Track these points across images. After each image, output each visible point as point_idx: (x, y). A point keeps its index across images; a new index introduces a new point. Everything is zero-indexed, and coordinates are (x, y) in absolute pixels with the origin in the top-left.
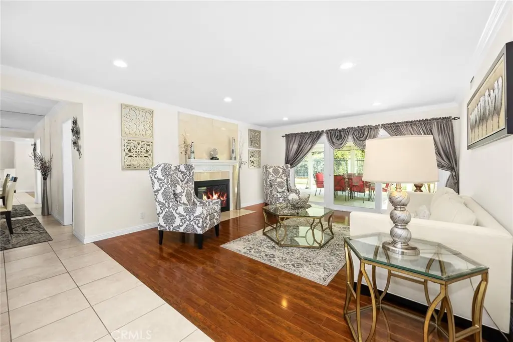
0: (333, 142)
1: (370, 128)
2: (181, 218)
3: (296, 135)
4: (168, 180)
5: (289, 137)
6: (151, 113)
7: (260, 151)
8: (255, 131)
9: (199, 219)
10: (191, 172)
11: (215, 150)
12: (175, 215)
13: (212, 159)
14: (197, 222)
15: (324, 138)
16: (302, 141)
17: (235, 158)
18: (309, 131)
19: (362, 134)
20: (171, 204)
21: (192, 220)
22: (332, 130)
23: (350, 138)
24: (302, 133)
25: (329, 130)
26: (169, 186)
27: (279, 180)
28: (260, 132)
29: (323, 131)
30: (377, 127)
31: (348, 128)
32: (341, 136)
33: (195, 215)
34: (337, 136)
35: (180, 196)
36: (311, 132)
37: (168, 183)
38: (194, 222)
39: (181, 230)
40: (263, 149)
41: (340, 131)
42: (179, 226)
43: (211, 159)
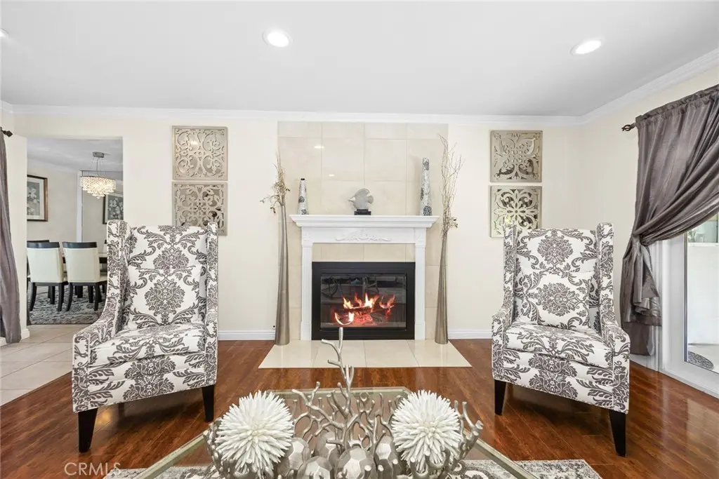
6: (223, 131)
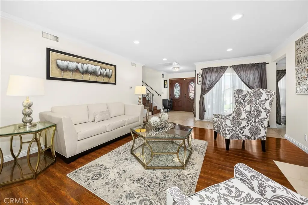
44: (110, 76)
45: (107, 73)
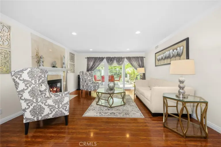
0: (109, 62)
1: (122, 58)
2: (50, 108)
3: (92, 58)
4: (35, 81)
5: (89, 59)
7: (74, 64)
8: (72, 54)
9: (67, 105)
10: (46, 75)
11: (55, 62)
12: (44, 106)
13: (54, 67)
14: (65, 108)
15: (105, 60)
16: (95, 61)
17: (65, 67)
18: (98, 57)
19: (120, 60)
20: (39, 99)
21: (60, 107)
22: (108, 57)
23: (115, 61)
24: (95, 57)
25: (107, 57)
26: (37, 85)
27: (89, 78)
28: (74, 55)
29: (104, 57)
30: (124, 58)
31: (114, 57)
32: (112, 60)
33: (63, 103)
34: (110, 60)
35: (45, 92)
36: (99, 57)
37: (36, 83)
38: (62, 108)
39: (51, 116)
40: (75, 63)
41: (111, 58)
42: (48, 115)
43: (52, 67)
44: (180, 55)
45: (178, 52)
